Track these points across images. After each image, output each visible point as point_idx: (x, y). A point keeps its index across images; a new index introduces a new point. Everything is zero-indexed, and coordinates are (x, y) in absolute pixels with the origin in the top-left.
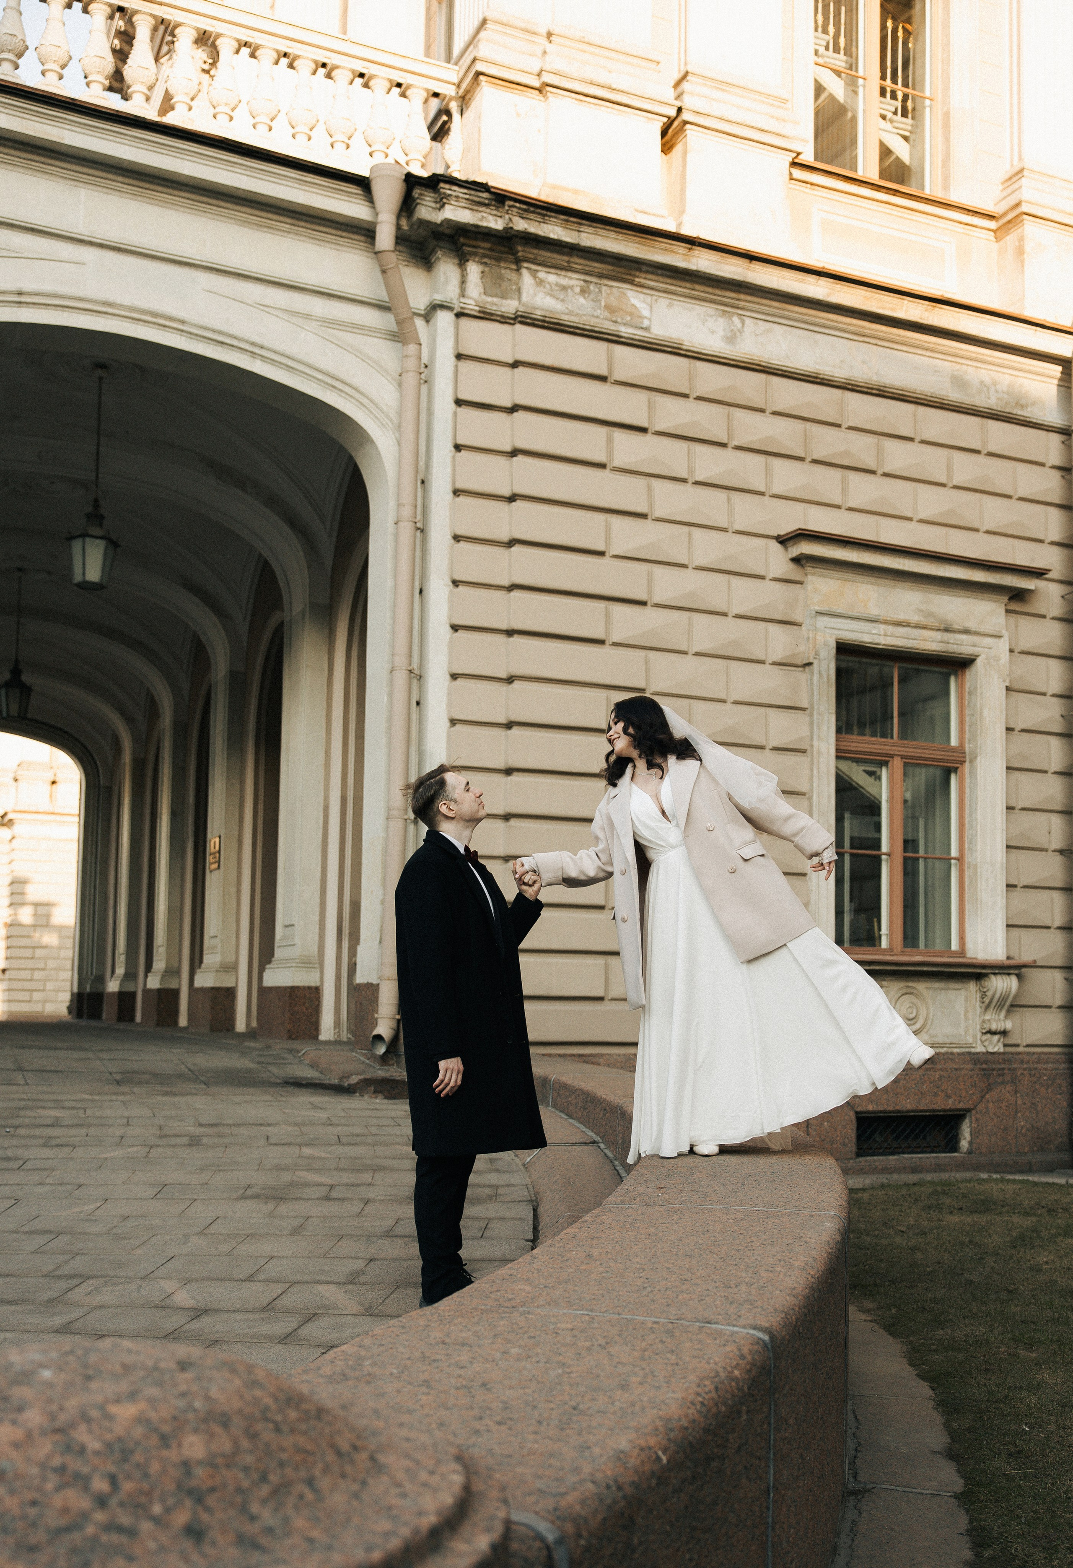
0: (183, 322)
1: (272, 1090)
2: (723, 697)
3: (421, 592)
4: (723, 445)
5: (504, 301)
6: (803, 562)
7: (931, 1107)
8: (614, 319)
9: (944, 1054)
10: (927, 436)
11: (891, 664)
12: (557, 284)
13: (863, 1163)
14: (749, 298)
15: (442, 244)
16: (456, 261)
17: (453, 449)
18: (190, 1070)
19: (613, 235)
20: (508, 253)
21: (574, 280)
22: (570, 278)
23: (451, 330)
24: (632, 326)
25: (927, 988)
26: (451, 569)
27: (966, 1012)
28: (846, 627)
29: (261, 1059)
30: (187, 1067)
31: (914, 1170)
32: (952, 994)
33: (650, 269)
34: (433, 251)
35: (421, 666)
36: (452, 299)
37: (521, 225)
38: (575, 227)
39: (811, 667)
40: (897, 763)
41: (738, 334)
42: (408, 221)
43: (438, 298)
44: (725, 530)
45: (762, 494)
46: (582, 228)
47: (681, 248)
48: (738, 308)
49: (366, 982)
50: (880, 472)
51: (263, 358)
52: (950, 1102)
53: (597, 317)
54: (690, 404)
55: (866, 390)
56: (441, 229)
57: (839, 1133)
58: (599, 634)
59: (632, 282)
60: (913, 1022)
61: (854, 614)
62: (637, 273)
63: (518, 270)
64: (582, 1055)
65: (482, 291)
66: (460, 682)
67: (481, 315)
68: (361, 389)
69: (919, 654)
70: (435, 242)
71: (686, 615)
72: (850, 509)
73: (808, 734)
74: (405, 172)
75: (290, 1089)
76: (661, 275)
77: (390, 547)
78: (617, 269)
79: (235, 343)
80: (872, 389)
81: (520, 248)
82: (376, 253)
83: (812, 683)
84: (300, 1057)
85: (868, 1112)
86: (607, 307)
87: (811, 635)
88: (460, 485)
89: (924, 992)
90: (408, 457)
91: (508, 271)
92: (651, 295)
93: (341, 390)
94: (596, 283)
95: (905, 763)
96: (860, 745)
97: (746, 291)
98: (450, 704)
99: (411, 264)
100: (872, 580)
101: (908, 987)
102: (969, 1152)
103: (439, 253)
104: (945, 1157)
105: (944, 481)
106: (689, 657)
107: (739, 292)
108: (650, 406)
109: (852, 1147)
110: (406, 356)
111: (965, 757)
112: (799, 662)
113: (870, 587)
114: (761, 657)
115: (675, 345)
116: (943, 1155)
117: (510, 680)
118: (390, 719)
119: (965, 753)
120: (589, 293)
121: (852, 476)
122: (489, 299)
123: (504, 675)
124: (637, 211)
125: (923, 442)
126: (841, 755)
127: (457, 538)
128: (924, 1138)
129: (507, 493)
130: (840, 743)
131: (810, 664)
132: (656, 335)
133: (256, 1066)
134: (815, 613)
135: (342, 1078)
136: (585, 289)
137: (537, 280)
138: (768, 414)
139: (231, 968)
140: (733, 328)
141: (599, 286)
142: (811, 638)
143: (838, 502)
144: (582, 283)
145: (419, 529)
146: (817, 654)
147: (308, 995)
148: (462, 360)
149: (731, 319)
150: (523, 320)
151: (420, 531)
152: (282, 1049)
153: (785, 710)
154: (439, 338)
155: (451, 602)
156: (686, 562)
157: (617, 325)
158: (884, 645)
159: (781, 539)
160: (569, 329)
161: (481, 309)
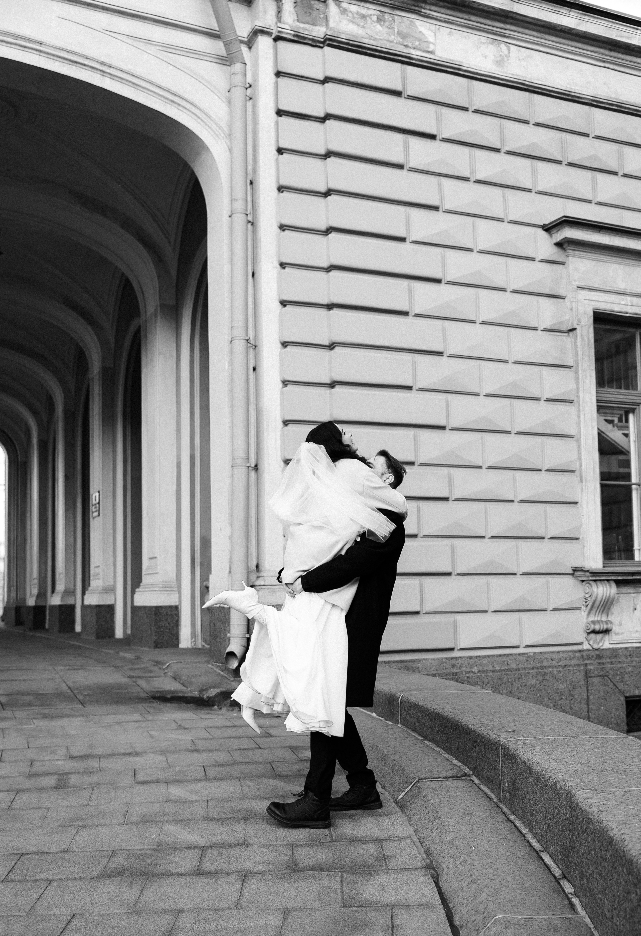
0: (41, 43)
1: (140, 706)
2: (506, 358)
3: (253, 275)
4: (497, 150)
5: (314, 27)
6: (565, 246)
8: (405, 44)
11: (634, 328)
12: (358, 13)
14: (514, 28)
17: (276, 153)
18: (69, 688)
21: (372, 10)
22: (369, 8)
23: (270, 53)
24: (420, 50)
26: (279, 253)
28: (601, 299)
29: (132, 673)
35: (256, 337)
36: (270, 26)
39: (575, 332)
41: (506, 59)
43: (260, 23)
44: (501, 220)
45: (529, 191)
48: (504, 36)
50: (621, 173)
51: (113, 76)
53: (392, 42)
54: (470, 115)
55: (607, 106)
57: (613, 715)
58: (403, 307)
59: (418, 13)
61: (608, 288)
62: (423, 5)
63: (325, 1)
64: (402, 662)
65: (296, 18)
66: (289, 348)
67: (296, 39)
68: (196, 102)
71: (472, 290)
72: (599, 204)
73: (574, 386)
75: (156, 704)
76: (443, 7)
77: (225, 237)
78: (407, 1)
79: (86, 62)
80: (613, 105)
83: (576, 345)
84: (164, 670)
85: (636, 696)
86: (399, 33)
87: (574, 306)
88: (283, 182)
90: (239, 163)
91: (316, 2)
92: (436, 24)
93: (179, 105)
94: (390, 14)
96: (612, 396)
97: (512, 21)
98: (281, 369)
100: (620, 260)
106: (477, 325)
107: (506, 23)
108: (439, 118)
109: (624, 726)
110: (234, 74)
112: (565, 328)
113: (619, 266)
114: (534, 324)
115: (456, 66)
117: (332, 346)
118: (232, 383)
120: (384, 22)
121: (600, 176)
122: (302, 25)
123: (327, 343)
126: (601, 404)
127: (283, 227)
129: (323, 189)
130: (599, 395)
131: (574, 329)
132: (440, 57)
133: (127, 680)
134: (576, 287)
135: (201, 691)
136: (381, 18)
137: (341, 9)
138: (531, 125)
139: (110, 590)
140: (501, 53)
141: (392, 15)
142: (574, 309)
143: (589, 197)
144: (379, 13)
145: (250, 222)
146: (579, 321)
147: (169, 613)
148: (281, 77)
149: (499, 46)
150: (331, 43)
151: (250, 224)
152: (149, 660)
153: (555, 368)
154: (261, 58)
155: (280, 281)
156: (471, 247)
157: (408, 49)
158: (631, 313)
159: (547, 227)
160: (369, 51)
161: (296, 33)
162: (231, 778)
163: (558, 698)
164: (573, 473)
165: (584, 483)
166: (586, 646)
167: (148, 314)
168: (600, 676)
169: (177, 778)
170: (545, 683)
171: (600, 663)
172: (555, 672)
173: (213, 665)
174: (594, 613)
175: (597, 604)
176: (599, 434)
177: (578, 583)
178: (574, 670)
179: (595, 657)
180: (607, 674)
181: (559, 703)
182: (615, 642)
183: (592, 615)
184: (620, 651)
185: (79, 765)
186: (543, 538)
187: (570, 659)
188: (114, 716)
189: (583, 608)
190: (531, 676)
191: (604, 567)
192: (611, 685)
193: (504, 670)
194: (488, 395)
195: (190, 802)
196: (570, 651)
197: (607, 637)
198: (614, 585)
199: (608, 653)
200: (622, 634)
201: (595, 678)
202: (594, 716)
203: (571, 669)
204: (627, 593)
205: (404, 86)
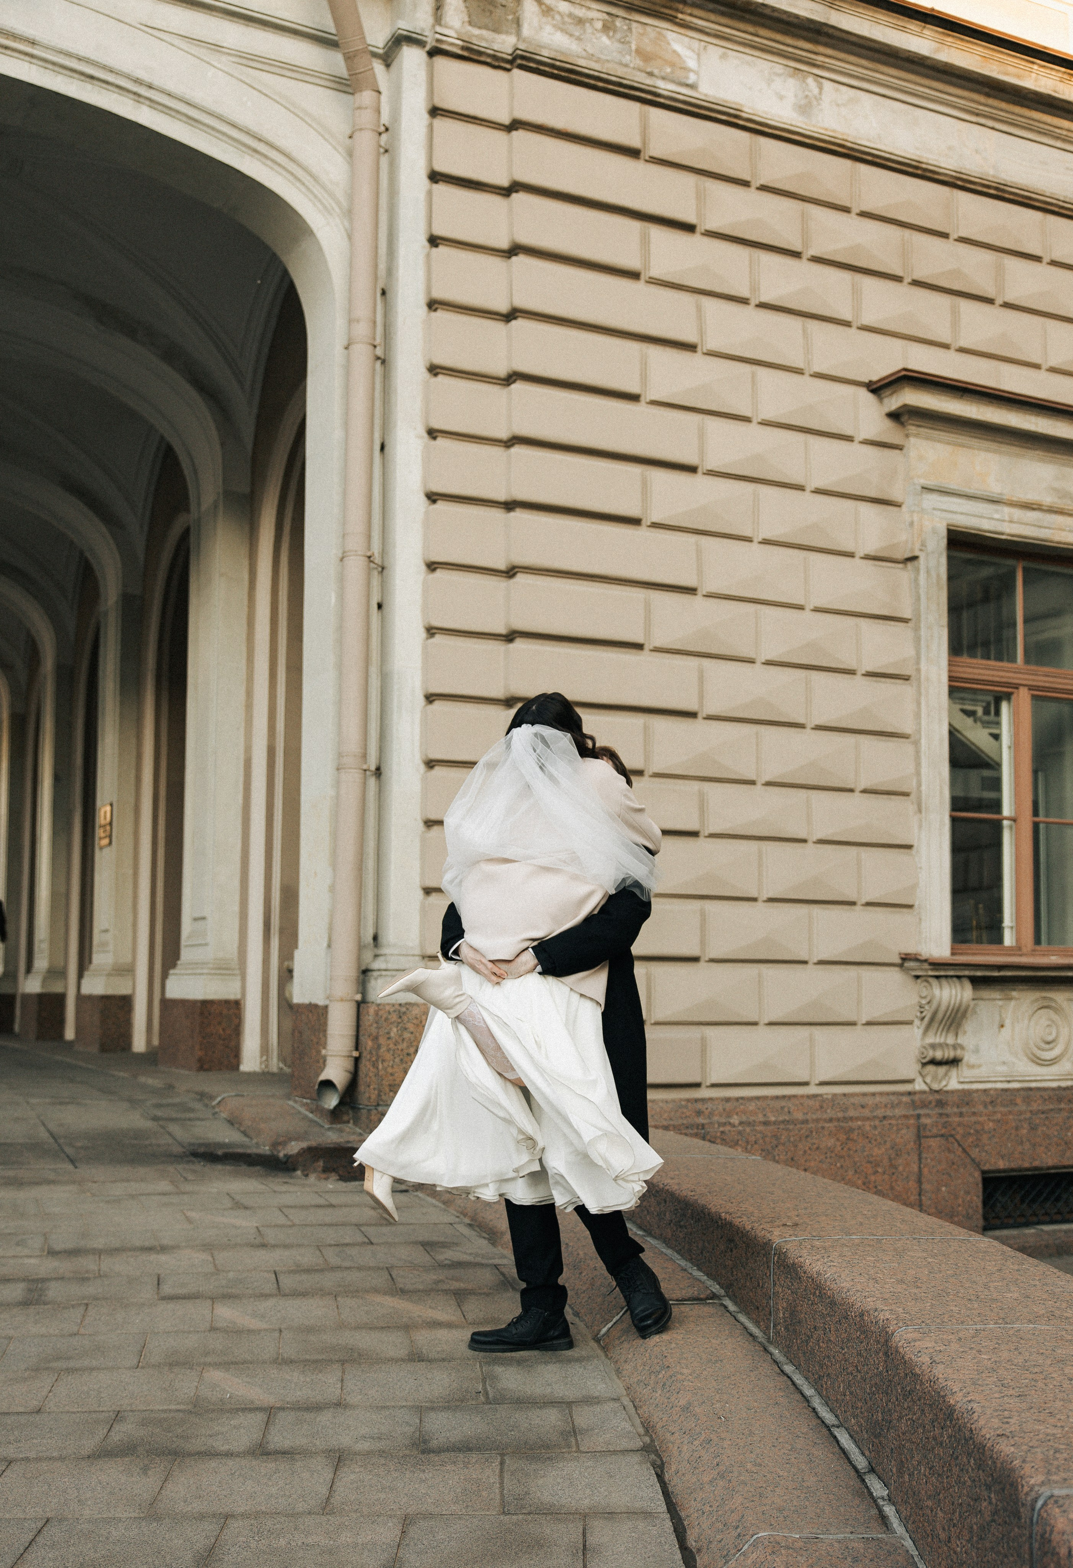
1: (170, 1169)
2: (801, 602)
3: (382, 448)
4: (796, 255)
5: (497, 36)
6: (904, 418)
8: (649, 70)
10: (1058, 256)
11: (1015, 560)
12: (570, 15)
14: (829, 51)
17: (427, 244)
18: (52, 1135)
21: (594, 12)
22: (589, 8)
23: (422, 75)
24: (673, 81)
25: (1068, 1000)
26: (427, 413)
28: (959, 509)
29: (157, 1112)
30: (48, 1130)
31: (1060, 1250)
33: (697, 2)
35: (384, 552)
36: (423, 30)
39: (915, 563)
40: (1024, 697)
41: (815, 103)
43: (405, 25)
44: (799, 372)
45: (847, 324)
48: (817, 66)
49: (307, 1001)
50: (999, 301)
51: (153, 104)
53: (626, 66)
54: (751, 195)
55: (978, 188)
57: (960, 1201)
58: (632, 511)
59: (672, 19)
60: (1051, 1045)
61: (971, 491)
62: (681, 6)
65: (466, 19)
66: (440, 573)
67: (465, 54)
68: (294, 154)
69: (1053, 548)
71: (750, 487)
72: (962, 350)
73: (912, 653)
75: (198, 1165)
76: (715, 12)
77: (338, 383)
79: (110, 78)
80: (988, 187)
83: (917, 585)
84: (214, 1107)
85: (999, 1171)
86: (638, 52)
87: (916, 519)
88: (438, 294)
89: (1065, 1004)
90: (363, 254)
92: (699, 39)
93: (266, 157)
94: (624, 19)
95: (1034, 696)
96: (976, 671)
98: (425, 608)
100: (993, 446)
101: (1045, 998)
106: (754, 546)
107: (816, 42)
108: (701, 197)
109: (975, 1219)
110: (359, 109)
112: (900, 556)
113: (990, 455)
114: (849, 547)
115: (732, 111)
117: (510, 572)
118: (340, 628)
120: (615, 31)
121: (965, 305)
122: (476, 32)
123: (502, 566)
125: (1053, 263)
126: (955, 684)
127: (434, 370)
128: (1067, 1202)
129: (503, 308)
130: (953, 668)
131: (914, 558)
132: (706, 95)
133: (149, 1124)
134: (919, 488)
135: (275, 1145)
136: (609, 25)
137: (543, 7)
138: (854, 214)
139: (126, 970)
140: (807, 93)
141: (627, 21)
142: (916, 524)
143: (945, 338)
144: (606, 17)
145: (378, 358)
146: (923, 544)
147: (225, 1012)
148: (439, 117)
149: (804, 82)
150: (524, 63)
151: (379, 363)
152: (188, 1091)
153: (881, 621)
154: (406, 84)
155: (427, 460)
156: (748, 414)
157: (654, 79)
158: (1009, 535)
159: (875, 386)
160: (587, 80)
161: (465, 44)
162: (321, 1292)
163: (870, 1171)
164: (905, 798)
165: (923, 814)
166: (919, 1086)
167: (204, 507)
168: (942, 1136)
169: (230, 1291)
170: (850, 1145)
171: (941, 1115)
172: (868, 1128)
173: (296, 1102)
174: (934, 1031)
175: (940, 1015)
176: (951, 733)
177: (910, 982)
178: (897, 1125)
179: (934, 1104)
180: (953, 1132)
181: (873, 1178)
182: (969, 1080)
183: (931, 1033)
184: (975, 1095)
185: (64, 1266)
186: (853, 903)
187: (893, 1107)
188: (126, 1184)
189: (917, 1022)
190: (826, 1133)
191: (953, 954)
192: (959, 1152)
193: (783, 1122)
194: (769, 663)
195: (250, 1331)
196: (894, 1093)
197: (954, 1072)
198: (968, 986)
199: (955, 1098)
200: (980, 1066)
201: (932, 1139)
202: (929, 1202)
203: (894, 1122)
204: (989, 999)
205: (644, 142)
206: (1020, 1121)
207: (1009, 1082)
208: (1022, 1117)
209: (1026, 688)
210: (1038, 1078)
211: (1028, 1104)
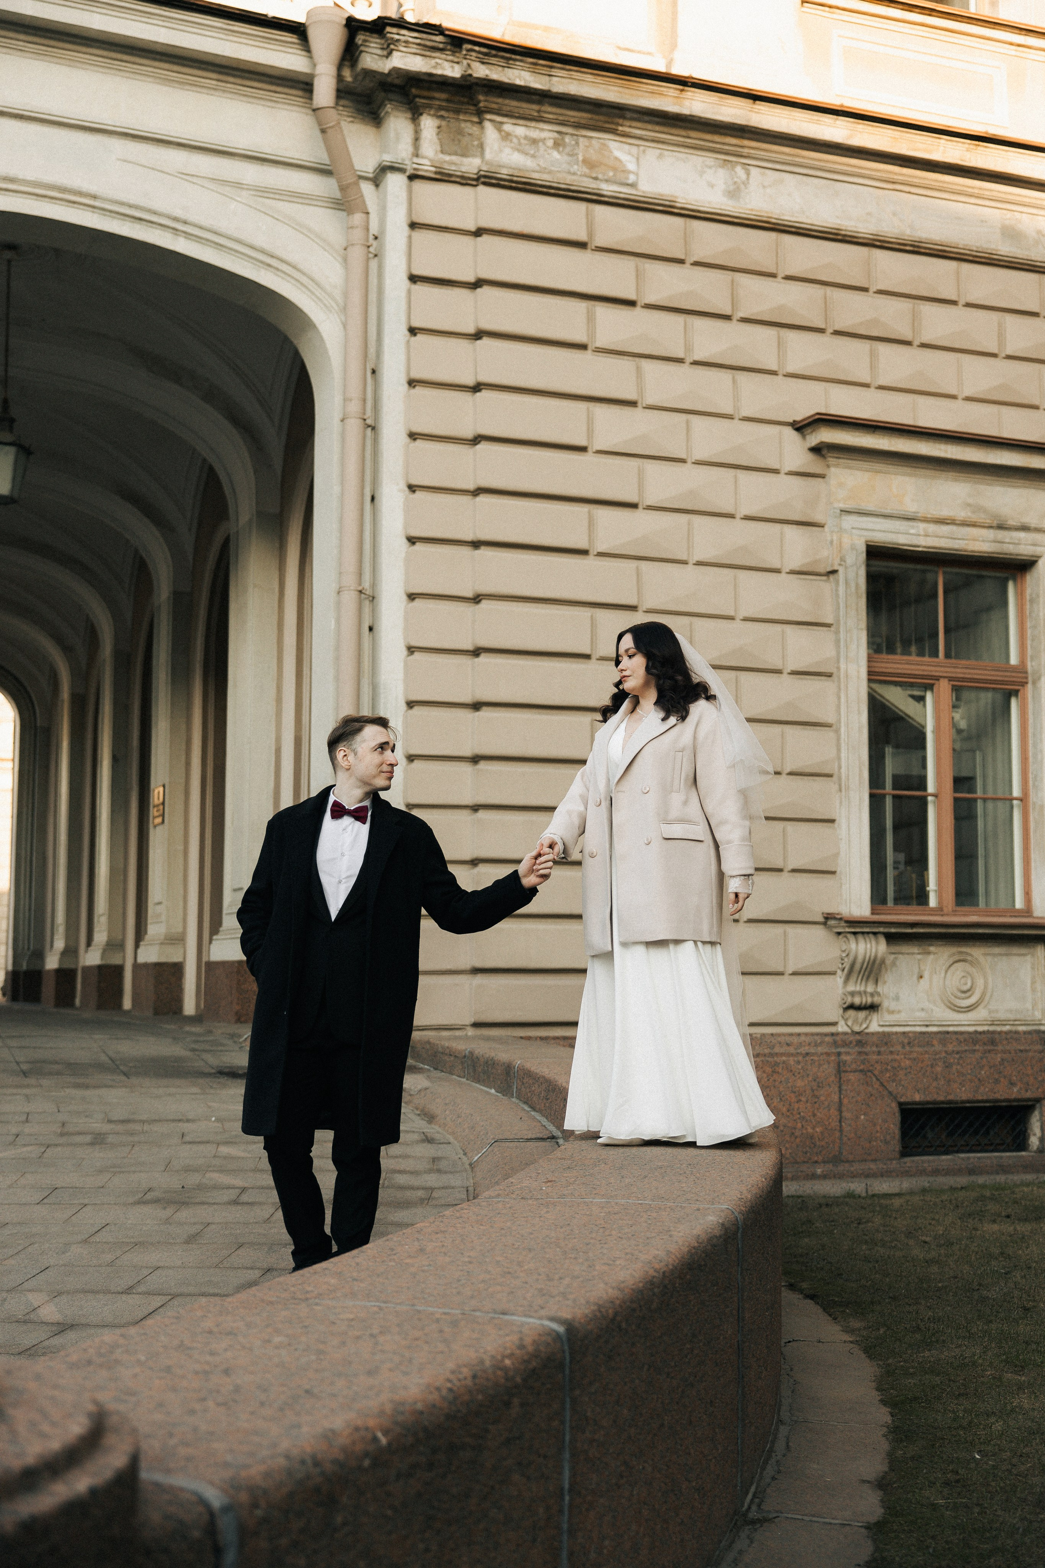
0: (94, 197)
1: (201, 1081)
2: (731, 613)
3: (373, 499)
4: (727, 318)
5: (464, 160)
6: (825, 452)
7: (992, 1096)
8: (594, 175)
9: (1006, 1033)
10: (972, 298)
11: (936, 569)
12: (526, 138)
13: (908, 1164)
14: (754, 144)
15: (391, 96)
16: (409, 115)
17: (407, 333)
19: (589, 78)
20: (468, 103)
21: (545, 132)
22: (542, 130)
23: (404, 195)
24: (614, 182)
25: (985, 955)
26: (407, 473)
27: (1033, 982)
28: (878, 527)
29: (196, 1046)
30: (108, 1056)
31: (971, 1172)
32: (1016, 960)
33: (635, 116)
34: (382, 105)
35: (374, 585)
36: (403, 159)
37: (481, 71)
38: (545, 71)
39: (836, 575)
40: (944, 687)
41: (742, 186)
42: (352, 71)
43: (388, 158)
44: (730, 417)
45: (774, 373)
46: (554, 72)
47: (671, 90)
48: (742, 156)
50: (916, 343)
52: (1015, 1090)
53: (574, 174)
54: (686, 271)
55: (897, 247)
56: (389, 80)
57: (878, 1128)
58: (580, 543)
59: (614, 132)
60: (966, 994)
61: (888, 511)
62: (621, 121)
63: (480, 123)
65: (439, 148)
66: (418, 603)
67: (438, 177)
68: (301, 267)
69: (967, 556)
70: (383, 94)
71: (684, 518)
72: (883, 388)
73: (834, 653)
74: (346, 15)
75: (223, 1080)
76: (648, 122)
77: (336, 450)
78: (596, 117)
79: (155, 219)
80: (905, 245)
81: (481, 97)
82: (314, 110)
83: (837, 596)
84: (241, 1043)
85: (915, 1103)
87: (835, 538)
88: (416, 375)
89: (982, 959)
90: (356, 343)
91: (469, 124)
92: (638, 146)
94: (572, 135)
95: (953, 686)
96: (901, 666)
97: (751, 136)
98: (406, 629)
99: (356, 120)
100: (908, 470)
101: (961, 953)
102: (1040, 1151)
103: (388, 108)
104: (1009, 1157)
105: (995, 351)
106: (689, 567)
107: (743, 138)
108: (639, 275)
109: (896, 1145)
110: (352, 227)
111: (1027, 678)
112: (822, 569)
113: (907, 479)
114: (776, 565)
115: (667, 203)
116: (1008, 1154)
117: (477, 599)
118: (337, 648)
119: (1026, 672)
120: (564, 145)
121: (883, 348)
122: (447, 158)
123: (470, 594)
124: (619, 48)
125: (968, 305)
126: (873, 676)
127: (413, 436)
128: (987, 1133)
129: (471, 382)
130: (873, 664)
132: (644, 192)
134: (838, 511)
136: (560, 142)
137: (503, 133)
138: (779, 279)
139: (178, 939)
140: (735, 179)
141: (575, 137)
142: (835, 542)
143: (866, 379)
144: (556, 135)
145: (369, 426)
146: (842, 559)
148: (416, 229)
149: (733, 170)
150: (487, 180)
151: (370, 429)
153: (805, 627)
154: (390, 205)
155: (408, 510)
156: (683, 456)
157: (598, 182)
158: (925, 547)
159: (798, 426)
160: (541, 189)
161: (438, 170)
164: (828, 779)
165: (843, 793)
166: (842, 1028)
168: (861, 1071)
170: (775, 1076)
171: (860, 1053)
172: (792, 1063)
174: (855, 979)
175: (857, 966)
177: (832, 937)
178: (819, 1061)
179: (854, 1043)
180: (870, 1068)
181: (796, 1106)
182: (887, 1024)
183: (850, 982)
184: (894, 1036)
186: (780, 870)
187: (816, 1045)
189: (839, 972)
191: (872, 914)
192: (877, 1085)
196: (817, 1034)
197: (873, 1016)
198: (883, 941)
199: (875, 1039)
200: (899, 1012)
201: (851, 1074)
202: (849, 1128)
203: (816, 1058)
204: (908, 954)
205: (590, 234)
206: (935, 1060)
207: (927, 1026)
208: (937, 1057)
209: (946, 680)
210: (956, 1023)
211: (944, 1045)
